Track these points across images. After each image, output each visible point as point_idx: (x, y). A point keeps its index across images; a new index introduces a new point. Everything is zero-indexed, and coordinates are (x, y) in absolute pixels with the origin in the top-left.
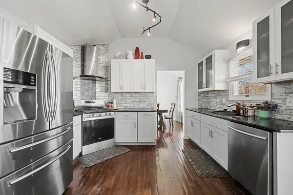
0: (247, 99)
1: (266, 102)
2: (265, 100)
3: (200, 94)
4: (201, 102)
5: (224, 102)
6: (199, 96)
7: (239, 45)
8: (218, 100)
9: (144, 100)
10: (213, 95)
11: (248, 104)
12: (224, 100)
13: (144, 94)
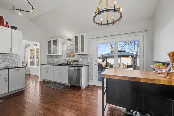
0: (70, 59)
1: (76, 60)
2: (75, 59)
3: (48, 56)
4: (49, 61)
5: (61, 60)
6: (48, 57)
7: (68, 39)
8: (58, 60)
9: (8, 60)
10: (55, 57)
11: (70, 61)
12: (61, 59)
13: (8, 55)
